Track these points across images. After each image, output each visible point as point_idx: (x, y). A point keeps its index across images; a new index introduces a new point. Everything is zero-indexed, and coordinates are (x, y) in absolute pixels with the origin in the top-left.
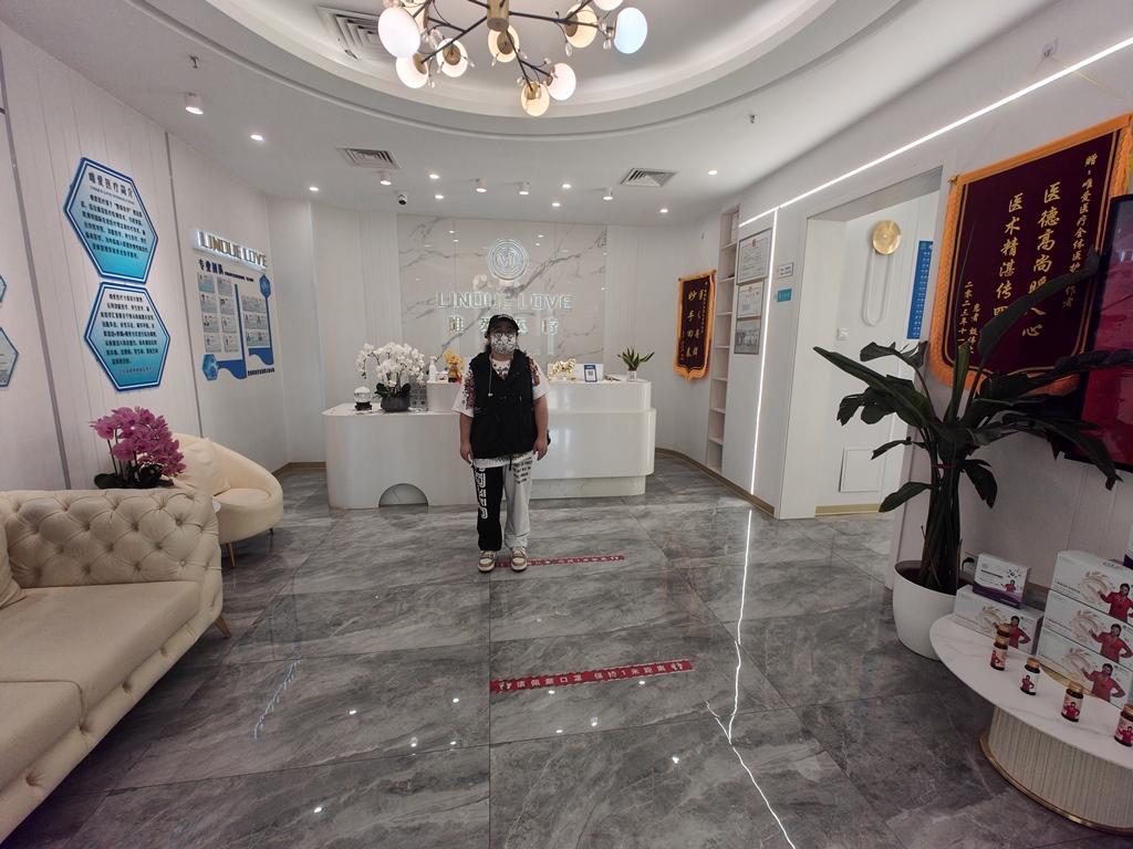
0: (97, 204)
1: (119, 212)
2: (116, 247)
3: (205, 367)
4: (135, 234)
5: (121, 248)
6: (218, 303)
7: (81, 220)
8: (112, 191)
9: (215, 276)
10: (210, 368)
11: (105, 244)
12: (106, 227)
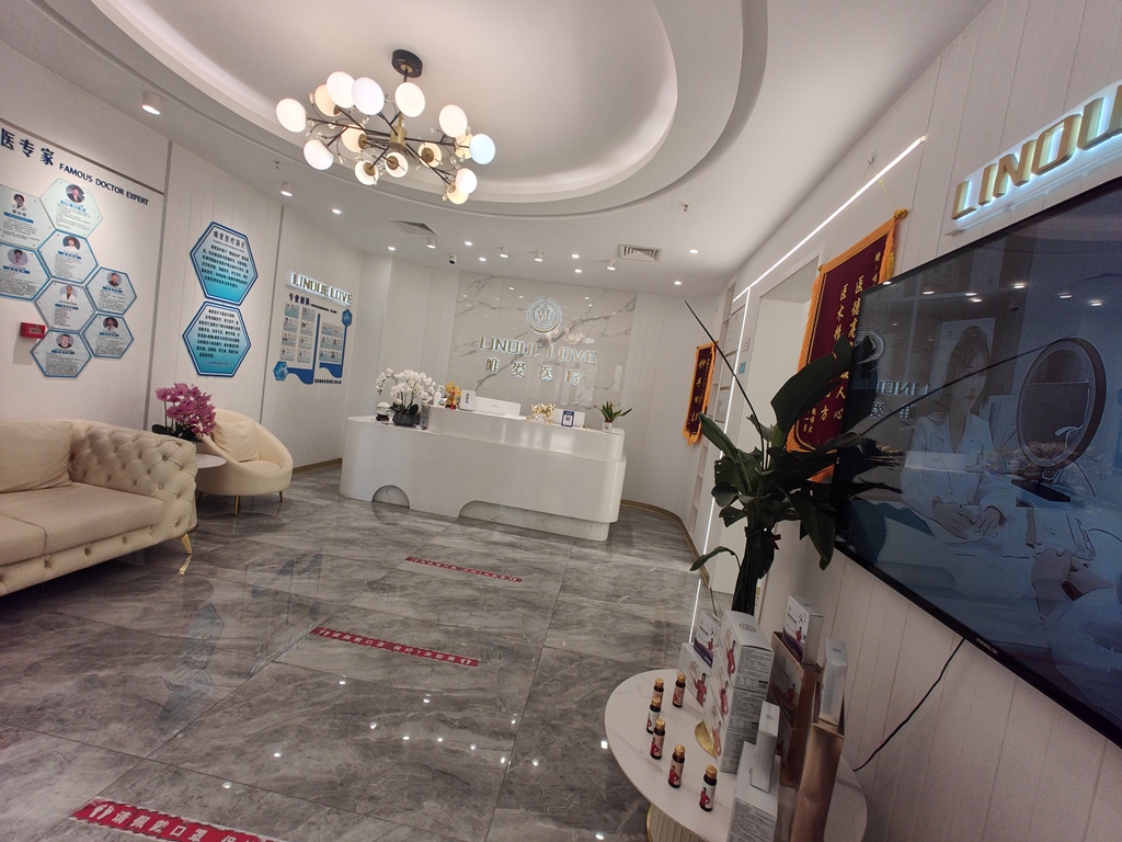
0: (215, 251)
1: (231, 257)
2: (223, 279)
3: (276, 370)
4: (239, 272)
5: (226, 280)
6: (300, 325)
7: (200, 260)
8: (229, 244)
9: (301, 306)
10: (280, 372)
11: (215, 277)
12: (218, 266)
